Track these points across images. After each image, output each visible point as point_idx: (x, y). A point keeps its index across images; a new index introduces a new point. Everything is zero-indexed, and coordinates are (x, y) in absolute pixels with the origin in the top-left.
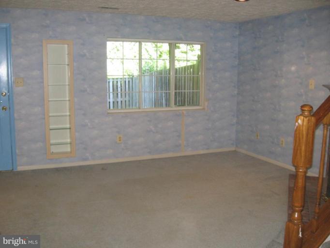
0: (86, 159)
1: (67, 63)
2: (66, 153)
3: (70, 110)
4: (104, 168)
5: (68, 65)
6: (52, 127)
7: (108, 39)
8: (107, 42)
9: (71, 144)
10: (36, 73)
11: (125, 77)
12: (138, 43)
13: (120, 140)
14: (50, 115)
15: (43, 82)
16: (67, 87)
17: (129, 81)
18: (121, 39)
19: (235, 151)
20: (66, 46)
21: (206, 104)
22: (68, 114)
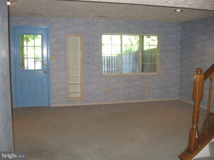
0: (89, 102)
1: (79, 47)
2: (78, 98)
3: (81, 73)
4: (99, 106)
5: (80, 48)
6: (71, 83)
7: (103, 34)
8: (103, 36)
9: (81, 92)
10: (63, 53)
11: (112, 55)
12: (120, 36)
13: (109, 92)
14: (70, 76)
15: (66, 58)
16: (80, 60)
17: (117, 58)
18: (110, 34)
19: (179, 100)
20: (79, 37)
21: (161, 71)
22: (80, 76)
